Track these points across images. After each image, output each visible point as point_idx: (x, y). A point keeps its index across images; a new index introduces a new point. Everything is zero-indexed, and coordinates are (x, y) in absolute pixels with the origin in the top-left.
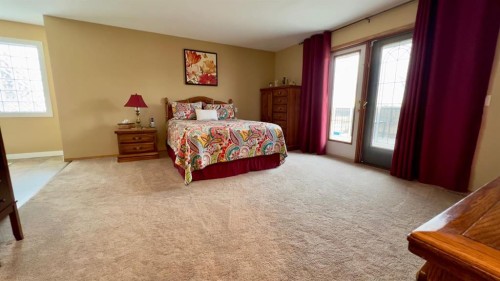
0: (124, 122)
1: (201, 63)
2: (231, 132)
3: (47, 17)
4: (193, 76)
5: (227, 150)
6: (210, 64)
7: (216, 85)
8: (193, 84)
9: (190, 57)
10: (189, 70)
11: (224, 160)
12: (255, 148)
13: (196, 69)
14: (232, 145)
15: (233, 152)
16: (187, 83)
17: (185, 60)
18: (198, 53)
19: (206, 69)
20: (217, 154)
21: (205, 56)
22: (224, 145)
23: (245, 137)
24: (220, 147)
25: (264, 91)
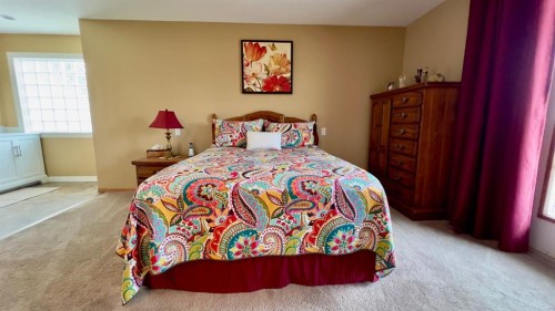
0: (155, 148)
1: (266, 59)
2: (235, 194)
3: (83, 21)
4: (253, 81)
5: (225, 236)
6: (280, 60)
7: (291, 93)
8: (253, 93)
9: (250, 51)
10: (248, 71)
11: (218, 256)
12: (300, 235)
13: (259, 70)
14: (238, 225)
15: (241, 240)
16: (244, 91)
17: (242, 55)
18: (262, 45)
19: (274, 67)
20: (202, 241)
21: (273, 48)
22: (217, 223)
23: (272, 208)
24: (207, 227)
25: (376, 99)
